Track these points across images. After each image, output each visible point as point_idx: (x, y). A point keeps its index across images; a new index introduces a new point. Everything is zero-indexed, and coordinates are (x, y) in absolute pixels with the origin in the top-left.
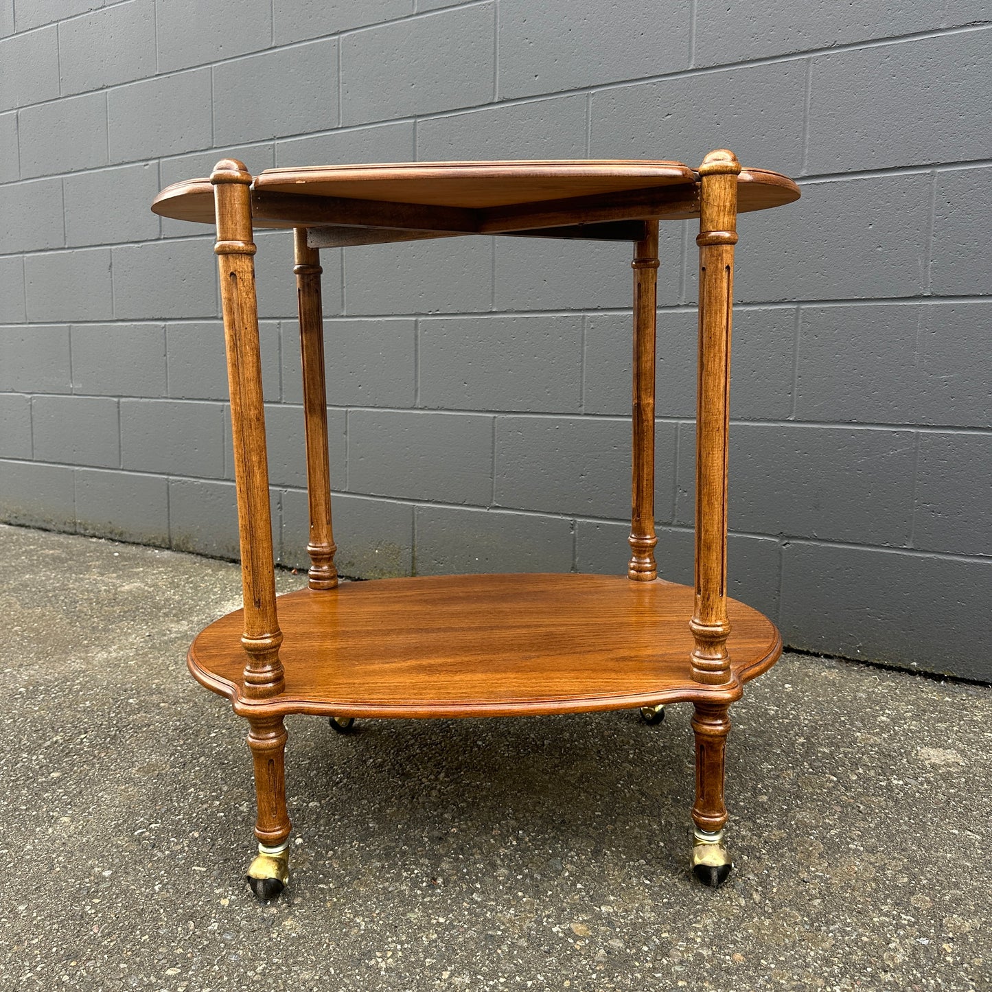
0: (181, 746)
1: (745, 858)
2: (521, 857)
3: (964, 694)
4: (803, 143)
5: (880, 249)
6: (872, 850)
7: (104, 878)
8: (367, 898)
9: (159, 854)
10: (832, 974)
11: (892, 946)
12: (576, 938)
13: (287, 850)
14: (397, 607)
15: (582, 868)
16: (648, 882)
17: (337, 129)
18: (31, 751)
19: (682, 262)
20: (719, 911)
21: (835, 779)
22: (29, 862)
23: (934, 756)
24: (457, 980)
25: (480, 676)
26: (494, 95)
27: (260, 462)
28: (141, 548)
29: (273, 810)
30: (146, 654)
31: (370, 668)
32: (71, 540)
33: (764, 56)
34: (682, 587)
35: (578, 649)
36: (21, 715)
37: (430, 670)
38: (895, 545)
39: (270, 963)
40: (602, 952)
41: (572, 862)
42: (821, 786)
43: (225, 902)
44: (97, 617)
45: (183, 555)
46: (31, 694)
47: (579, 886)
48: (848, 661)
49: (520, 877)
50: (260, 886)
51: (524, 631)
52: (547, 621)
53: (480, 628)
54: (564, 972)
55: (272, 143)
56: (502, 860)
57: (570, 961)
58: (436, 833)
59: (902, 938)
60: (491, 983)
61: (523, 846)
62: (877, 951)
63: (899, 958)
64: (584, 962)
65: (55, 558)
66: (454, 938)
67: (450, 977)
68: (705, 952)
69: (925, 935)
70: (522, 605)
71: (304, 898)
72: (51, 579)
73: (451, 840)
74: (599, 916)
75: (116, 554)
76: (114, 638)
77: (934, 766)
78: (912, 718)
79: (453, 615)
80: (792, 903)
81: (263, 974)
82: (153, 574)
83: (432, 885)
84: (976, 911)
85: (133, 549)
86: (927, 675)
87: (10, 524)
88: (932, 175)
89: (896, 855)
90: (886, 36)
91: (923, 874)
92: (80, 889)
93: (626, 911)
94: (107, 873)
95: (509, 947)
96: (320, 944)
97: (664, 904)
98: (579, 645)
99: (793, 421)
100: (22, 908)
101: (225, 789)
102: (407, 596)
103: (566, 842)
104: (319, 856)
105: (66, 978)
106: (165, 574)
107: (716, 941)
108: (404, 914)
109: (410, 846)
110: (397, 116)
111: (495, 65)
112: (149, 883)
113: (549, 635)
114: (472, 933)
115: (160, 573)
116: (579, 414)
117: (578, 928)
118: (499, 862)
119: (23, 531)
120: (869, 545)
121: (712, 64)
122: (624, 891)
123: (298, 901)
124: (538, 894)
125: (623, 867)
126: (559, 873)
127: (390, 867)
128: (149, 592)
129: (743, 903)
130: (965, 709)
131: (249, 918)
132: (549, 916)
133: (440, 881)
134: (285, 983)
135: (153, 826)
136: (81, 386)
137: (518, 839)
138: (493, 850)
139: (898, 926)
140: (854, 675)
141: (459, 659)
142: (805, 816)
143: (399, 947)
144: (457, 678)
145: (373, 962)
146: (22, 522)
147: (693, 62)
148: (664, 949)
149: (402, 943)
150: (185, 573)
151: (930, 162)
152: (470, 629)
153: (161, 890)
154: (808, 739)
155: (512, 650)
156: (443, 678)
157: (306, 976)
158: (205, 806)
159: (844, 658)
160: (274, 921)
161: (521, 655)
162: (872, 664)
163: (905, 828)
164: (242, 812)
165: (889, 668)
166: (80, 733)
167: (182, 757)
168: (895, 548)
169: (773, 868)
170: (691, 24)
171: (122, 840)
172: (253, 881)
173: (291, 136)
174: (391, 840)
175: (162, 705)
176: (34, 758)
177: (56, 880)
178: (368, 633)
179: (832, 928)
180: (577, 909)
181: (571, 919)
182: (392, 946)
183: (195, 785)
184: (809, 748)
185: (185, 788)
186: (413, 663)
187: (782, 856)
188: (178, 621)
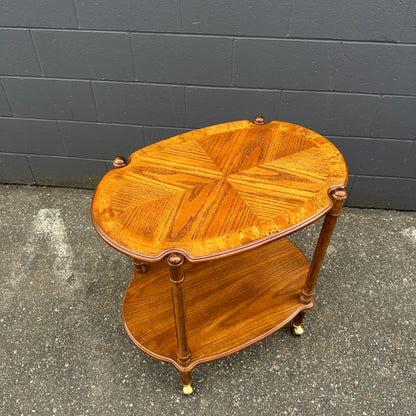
0: (99, 330)
6: (329, 303)
7: (132, 408)
8: (216, 380)
9: (140, 389)
10: (338, 357)
11: (346, 341)
12: (277, 371)
18: (44, 357)
22: (101, 412)
24: (258, 401)
30: (32, 275)
35: (260, 293)
37: (224, 325)
40: (285, 373)
43: (178, 401)
50: (189, 395)
52: (238, 275)
53: (221, 288)
54: (281, 385)
57: (280, 380)
59: (347, 337)
60: (267, 398)
63: (349, 344)
64: (284, 379)
66: (248, 386)
67: (256, 400)
68: (308, 362)
69: (351, 333)
74: (278, 360)
80: (320, 334)
83: (230, 367)
84: (359, 319)
89: (335, 303)
91: (343, 308)
93: (283, 355)
94: (131, 405)
95: (264, 382)
96: (217, 405)
97: (291, 348)
98: (258, 289)
107: (309, 357)
108: (230, 383)
112: (148, 404)
114: (252, 382)
117: (276, 367)
122: (279, 347)
131: (190, 404)
132: (266, 366)
135: (126, 377)
139: (345, 332)
143: (237, 396)
144: (237, 328)
145: (234, 405)
148: (299, 366)
149: (237, 394)
152: (217, 289)
153: (154, 404)
155: (240, 301)
158: (135, 359)
161: (245, 303)
166: (54, 339)
167: (105, 336)
171: (122, 388)
175: (71, 308)
176: (50, 359)
179: (331, 339)
180: (271, 360)
181: (272, 365)
182: (235, 397)
183: (123, 350)
186: (216, 322)
188: (24, 244)
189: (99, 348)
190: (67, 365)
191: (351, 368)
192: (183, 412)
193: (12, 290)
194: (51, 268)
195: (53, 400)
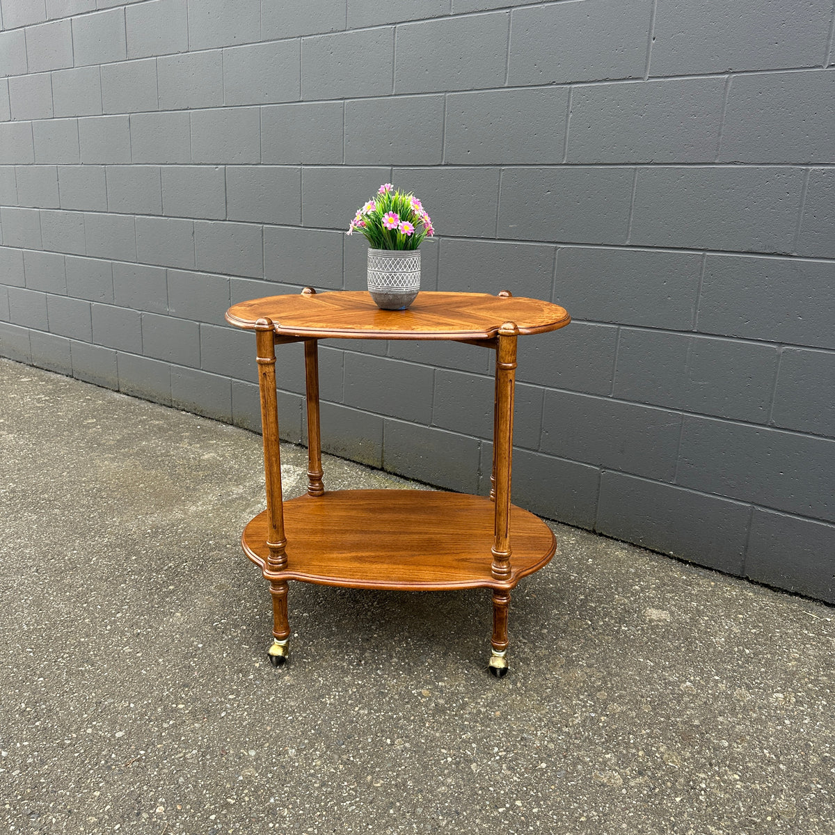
0: (238, 574)
1: (521, 664)
2: (406, 653)
3: (696, 575)
4: (629, 223)
5: (669, 298)
6: (590, 666)
7: (199, 648)
8: (326, 668)
9: (226, 637)
10: (540, 726)
11: (575, 715)
12: (423, 697)
13: (288, 642)
14: (353, 513)
15: (435, 661)
16: (466, 672)
17: (342, 165)
18: (158, 572)
19: (552, 289)
20: (497, 690)
21: (590, 623)
22: (162, 636)
23: (654, 614)
24: (362, 712)
25: (385, 566)
26: (442, 159)
27: (276, 460)
28: (215, 422)
29: (281, 623)
30: (218, 509)
31: (331, 556)
32: (169, 412)
33: (608, 162)
34: (516, 509)
35: (441, 552)
36: (150, 548)
37: (360, 559)
38: (666, 480)
39: (276, 697)
40: (433, 704)
41: (431, 658)
42: (580, 627)
43: (257, 665)
44: (189, 479)
45: (240, 430)
46: (155, 534)
47: (431, 671)
48: (634, 546)
49: (403, 664)
50: (274, 659)
51: (416, 536)
52: (433, 530)
53: (394, 533)
54: (412, 712)
55: (299, 167)
56: (396, 654)
57: (417, 707)
58: (366, 636)
59: (582, 712)
60: (377, 714)
61: (409, 647)
62: (566, 718)
63: (577, 721)
64: (423, 709)
65: (160, 428)
66: (364, 691)
67: (359, 710)
68: (483, 710)
69: (595, 711)
70: (422, 517)
71: (295, 666)
72: (159, 446)
73: (373, 641)
74: (437, 687)
75: (199, 427)
76: (200, 496)
77: (651, 621)
78: (654, 589)
79: (383, 521)
80: (536, 691)
81: (273, 701)
82: (222, 447)
83: (359, 665)
84: (628, 703)
85: (208, 423)
86: (679, 560)
87: (128, 395)
88: (703, 256)
89: (602, 670)
90: (682, 162)
91: (611, 681)
92: (187, 653)
93: (451, 686)
94: (200, 646)
95: (389, 698)
96: (301, 689)
97: (471, 684)
98: (443, 549)
99: (612, 398)
100: (160, 660)
101: (260, 602)
102: (361, 505)
103: (431, 647)
104: (305, 644)
105: (183, 696)
106: (230, 446)
107: (491, 705)
108: (342, 678)
109: (351, 642)
110: (380, 163)
111: (443, 139)
112: (221, 653)
113: (430, 540)
114: (373, 690)
115: (227, 445)
116: (486, 375)
117: (425, 692)
118: (394, 655)
119: (137, 402)
120: (651, 479)
121: (576, 162)
122: (453, 676)
123: (292, 667)
124: (410, 672)
125: (456, 663)
126: (423, 663)
127: (340, 653)
128: (220, 462)
129: (511, 687)
130: (690, 585)
131: (268, 674)
132: (412, 685)
133: (363, 662)
134: (282, 706)
135: (223, 621)
136: (174, 311)
137: (407, 643)
138: (393, 648)
139: (585, 706)
140: (636, 555)
141: (378, 554)
142: (563, 644)
143: (337, 694)
144: (374, 566)
145: (324, 700)
146: (137, 395)
147: (565, 158)
148: (463, 706)
149: (339, 692)
150: (241, 447)
151: (703, 248)
152: (389, 532)
153: (227, 656)
154: (586, 597)
155: (406, 549)
156: (367, 566)
157: (292, 704)
158: (250, 612)
159: (632, 544)
160: (280, 676)
161: (410, 553)
162: (648, 549)
163: (615, 655)
164: (268, 616)
165: (658, 553)
166: (183, 562)
167: (238, 581)
168: (665, 483)
169: (533, 670)
170: (566, 133)
171: (207, 628)
172: (271, 657)
173: (312, 165)
174: (342, 638)
175: (228, 546)
176: (160, 576)
177: (176, 647)
178: (335, 531)
179: (550, 704)
180: (427, 682)
181: (422, 688)
182: (334, 693)
183: (245, 599)
184: (585, 602)
185: (240, 600)
186: (354, 554)
187: (541, 664)
188: (237, 485)
189: (220, 587)
190: (171, 587)
191: (551, 746)
192: (251, 677)
193: (185, 514)
194: (244, 510)
195: (126, 607)
